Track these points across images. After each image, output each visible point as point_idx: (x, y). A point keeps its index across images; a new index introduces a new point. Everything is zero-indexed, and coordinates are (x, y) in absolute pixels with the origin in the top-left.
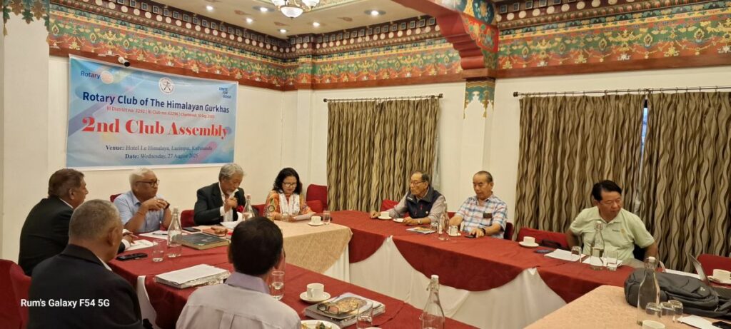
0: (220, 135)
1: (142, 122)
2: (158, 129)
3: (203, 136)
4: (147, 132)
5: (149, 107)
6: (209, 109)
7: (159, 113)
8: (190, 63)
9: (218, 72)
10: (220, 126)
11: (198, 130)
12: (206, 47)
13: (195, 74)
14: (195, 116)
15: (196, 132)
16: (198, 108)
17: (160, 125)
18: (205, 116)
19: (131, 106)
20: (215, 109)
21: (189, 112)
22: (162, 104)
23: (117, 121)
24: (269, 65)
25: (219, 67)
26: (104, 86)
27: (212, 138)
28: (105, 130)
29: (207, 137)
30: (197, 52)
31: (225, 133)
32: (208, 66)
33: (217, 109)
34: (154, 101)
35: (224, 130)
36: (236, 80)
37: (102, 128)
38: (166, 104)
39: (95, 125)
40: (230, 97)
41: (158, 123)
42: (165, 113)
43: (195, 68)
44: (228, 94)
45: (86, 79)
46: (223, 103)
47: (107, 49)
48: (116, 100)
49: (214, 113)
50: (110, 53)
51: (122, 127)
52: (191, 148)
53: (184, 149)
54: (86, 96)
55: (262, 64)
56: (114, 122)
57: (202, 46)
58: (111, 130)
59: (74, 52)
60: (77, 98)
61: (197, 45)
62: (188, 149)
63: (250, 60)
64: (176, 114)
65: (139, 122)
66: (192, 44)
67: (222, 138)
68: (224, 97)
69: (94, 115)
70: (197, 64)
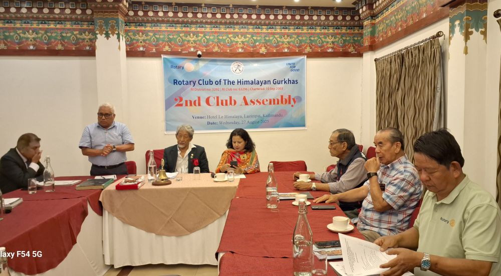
0: (290, 103)
1: (218, 98)
2: (232, 102)
3: (272, 106)
4: (222, 104)
5: (223, 85)
6: (276, 82)
7: (231, 89)
8: (258, 47)
9: (286, 50)
10: (290, 96)
11: (267, 100)
12: (273, 31)
13: (262, 55)
14: (264, 89)
15: (266, 103)
16: (266, 83)
17: (233, 99)
18: (274, 89)
19: (209, 86)
20: (283, 82)
21: (258, 86)
22: (233, 83)
23: (199, 98)
24: (343, 35)
25: (288, 46)
26: (188, 74)
27: (281, 106)
28: (191, 105)
29: (276, 105)
30: (265, 37)
31: (295, 102)
32: (276, 47)
33: (285, 82)
34: (227, 81)
35: (294, 99)
36: (304, 54)
37: (189, 104)
38: (236, 83)
39: (183, 102)
40: (298, 70)
41: (231, 98)
42: (236, 90)
43: (263, 50)
44: (296, 68)
45: (174, 70)
46: (291, 76)
47: (190, 47)
48: (197, 82)
49: (282, 85)
50: (192, 50)
51: (203, 103)
52: (262, 115)
53: (255, 116)
54: (175, 82)
55: (333, 35)
56: (197, 99)
57: (269, 31)
58: (195, 105)
59: (166, 53)
60: (170, 84)
61: (264, 31)
62: (259, 116)
63: (321, 34)
64: (246, 89)
65: (216, 98)
66: (260, 31)
67: (292, 106)
68: (292, 70)
69: (182, 95)
70: (265, 46)
